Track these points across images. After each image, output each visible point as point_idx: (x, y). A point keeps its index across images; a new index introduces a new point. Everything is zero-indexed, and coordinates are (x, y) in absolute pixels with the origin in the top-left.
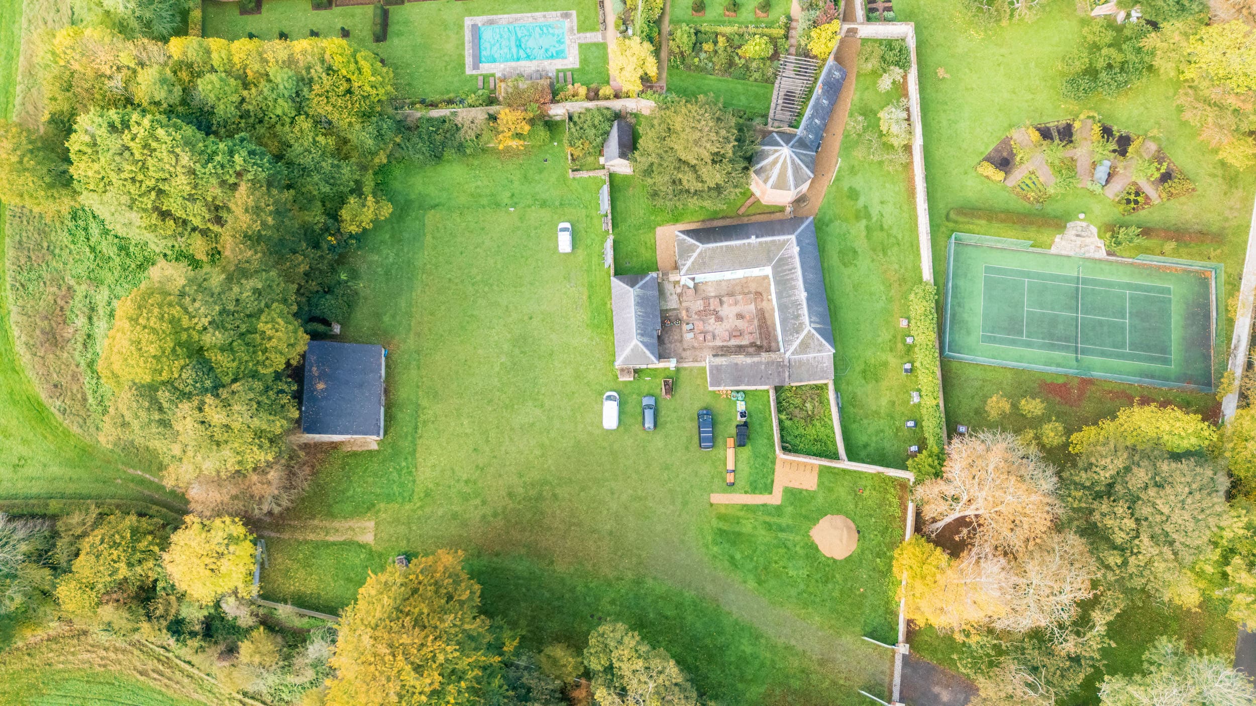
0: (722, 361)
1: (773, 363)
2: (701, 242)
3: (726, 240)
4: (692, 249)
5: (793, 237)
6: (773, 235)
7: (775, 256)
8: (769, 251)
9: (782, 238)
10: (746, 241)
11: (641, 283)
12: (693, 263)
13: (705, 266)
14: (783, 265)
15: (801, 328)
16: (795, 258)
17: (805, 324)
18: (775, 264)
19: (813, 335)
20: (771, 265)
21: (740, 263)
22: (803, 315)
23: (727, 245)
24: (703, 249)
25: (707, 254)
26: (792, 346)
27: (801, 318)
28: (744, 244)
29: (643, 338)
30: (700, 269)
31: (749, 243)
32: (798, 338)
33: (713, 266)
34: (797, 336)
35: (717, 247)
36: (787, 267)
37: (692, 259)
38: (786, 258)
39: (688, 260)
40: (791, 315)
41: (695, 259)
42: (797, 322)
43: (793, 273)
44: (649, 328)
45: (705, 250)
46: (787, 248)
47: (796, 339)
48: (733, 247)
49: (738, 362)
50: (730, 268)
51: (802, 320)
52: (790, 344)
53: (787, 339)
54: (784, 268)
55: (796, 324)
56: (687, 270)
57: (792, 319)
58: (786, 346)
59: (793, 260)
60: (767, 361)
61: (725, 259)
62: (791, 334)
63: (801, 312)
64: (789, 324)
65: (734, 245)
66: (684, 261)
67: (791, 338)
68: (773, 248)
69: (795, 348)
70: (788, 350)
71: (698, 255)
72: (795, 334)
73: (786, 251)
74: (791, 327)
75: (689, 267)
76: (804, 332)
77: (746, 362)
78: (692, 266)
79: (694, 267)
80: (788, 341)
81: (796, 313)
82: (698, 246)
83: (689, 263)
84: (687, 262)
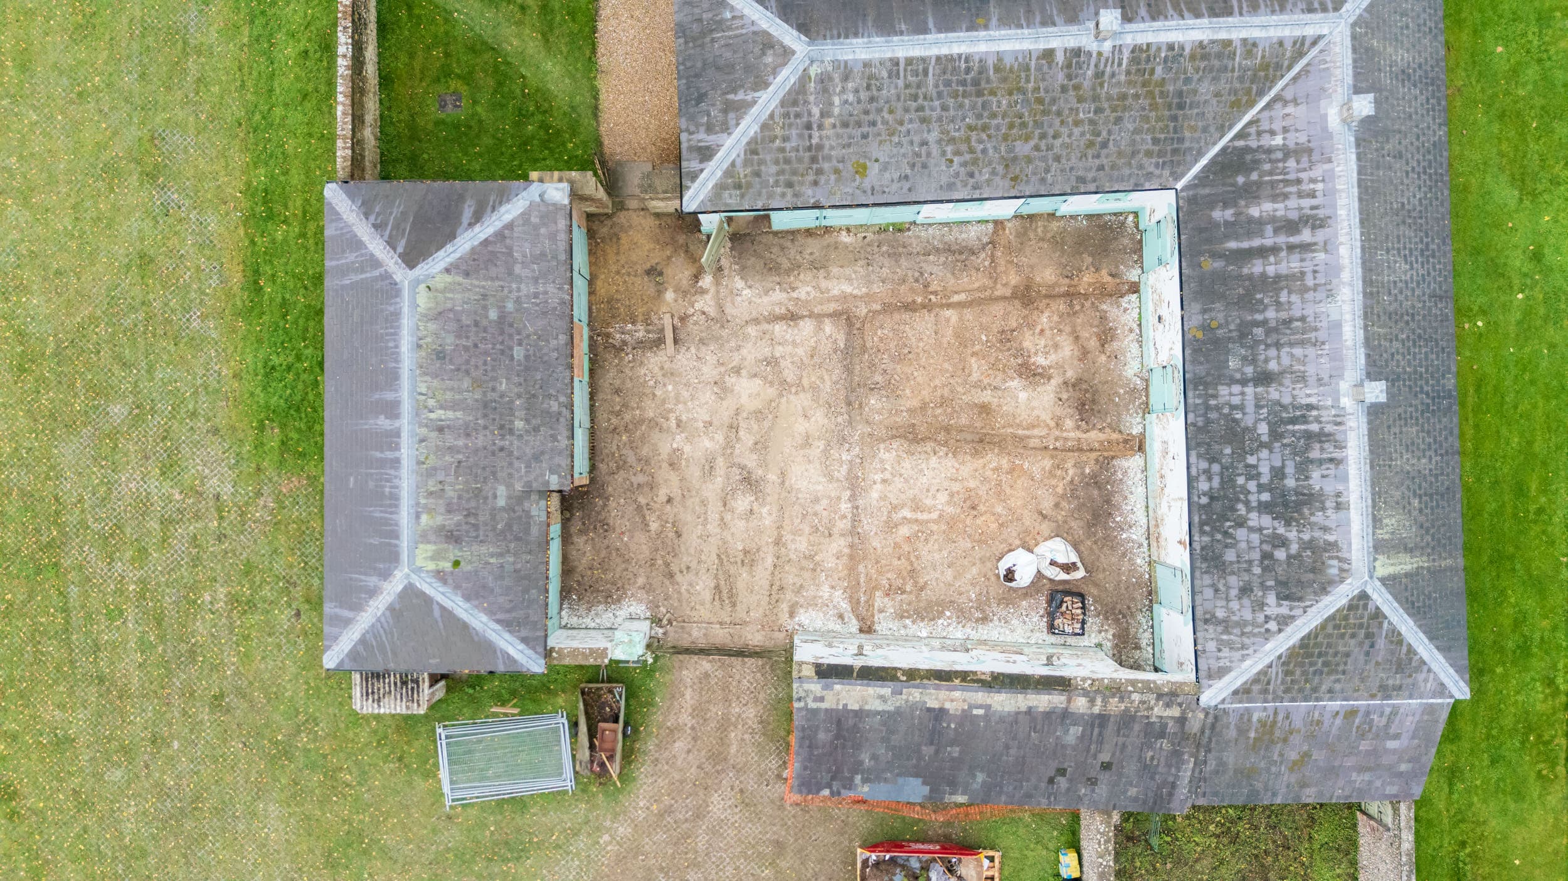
0: (862, 695)
2: (803, 28)
4: (752, 64)
6: (1219, 11)
8: (1179, 104)
9: (1268, 30)
10: (1056, 37)
11: (468, 240)
12: (753, 149)
13: (819, 172)
14: (1252, 192)
15: (1313, 570)
16: (1330, 161)
17: (1340, 560)
18: (1202, 179)
19: (1378, 615)
20: (1179, 186)
21: (1009, 162)
22: (1339, 507)
23: (950, 59)
24: (814, 71)
25: (831, 104)
26: (1243, 658)
27: (1318, 518)
28: (1049, 54)
29: (454, 552)
30: (790, 185)
31: (1077, 52)
32: (1284, 621)
33: (861, 170)
34: (1284, 610)
35: (895, 62)
36: (1268, 207)
37: (747, 127)
38: (1269, 151)
39: (726, 129)
40: (1261, 488)
41: (764, 127)
42: (1292, 535)
43: (1305, 247)
44: (502, 490)
45: (824, 80)
46: (1288, 95)
47: (1272, 626)
48: (983, 70)
49: (947, 705)
50: (951, 186)
51: (1325, 529)
52: (1231, 646)
53: (1220, 614)
54: (1254, 212)
55: (1284, 543)
56: (720, 187)
57: (1263, 507)
58: (1211, 646)
59: (1317, 172)
60: (1096, 710)
61: (933, 136)
62: (1245, 590)
63: (1329, 488)
64: (1241, 533)
65: (990, 62)
66: (710, 129)
67: (1247, 615)
68: (1205, 89)
69: (1263, 673)
70: (1222, 672)
71: (783, 104)
72: (1271, 599)
73: (1279, 110)
74: (1256, 555)
75: (730, 172)
76: (1326, 600)
77: (988, 707)
78: (746, 163)
79: (757, 174)
80: (1226, 625)
81: (1290, 483)
82: (786, 54)
83: (731, 146)
84: (722, 137)
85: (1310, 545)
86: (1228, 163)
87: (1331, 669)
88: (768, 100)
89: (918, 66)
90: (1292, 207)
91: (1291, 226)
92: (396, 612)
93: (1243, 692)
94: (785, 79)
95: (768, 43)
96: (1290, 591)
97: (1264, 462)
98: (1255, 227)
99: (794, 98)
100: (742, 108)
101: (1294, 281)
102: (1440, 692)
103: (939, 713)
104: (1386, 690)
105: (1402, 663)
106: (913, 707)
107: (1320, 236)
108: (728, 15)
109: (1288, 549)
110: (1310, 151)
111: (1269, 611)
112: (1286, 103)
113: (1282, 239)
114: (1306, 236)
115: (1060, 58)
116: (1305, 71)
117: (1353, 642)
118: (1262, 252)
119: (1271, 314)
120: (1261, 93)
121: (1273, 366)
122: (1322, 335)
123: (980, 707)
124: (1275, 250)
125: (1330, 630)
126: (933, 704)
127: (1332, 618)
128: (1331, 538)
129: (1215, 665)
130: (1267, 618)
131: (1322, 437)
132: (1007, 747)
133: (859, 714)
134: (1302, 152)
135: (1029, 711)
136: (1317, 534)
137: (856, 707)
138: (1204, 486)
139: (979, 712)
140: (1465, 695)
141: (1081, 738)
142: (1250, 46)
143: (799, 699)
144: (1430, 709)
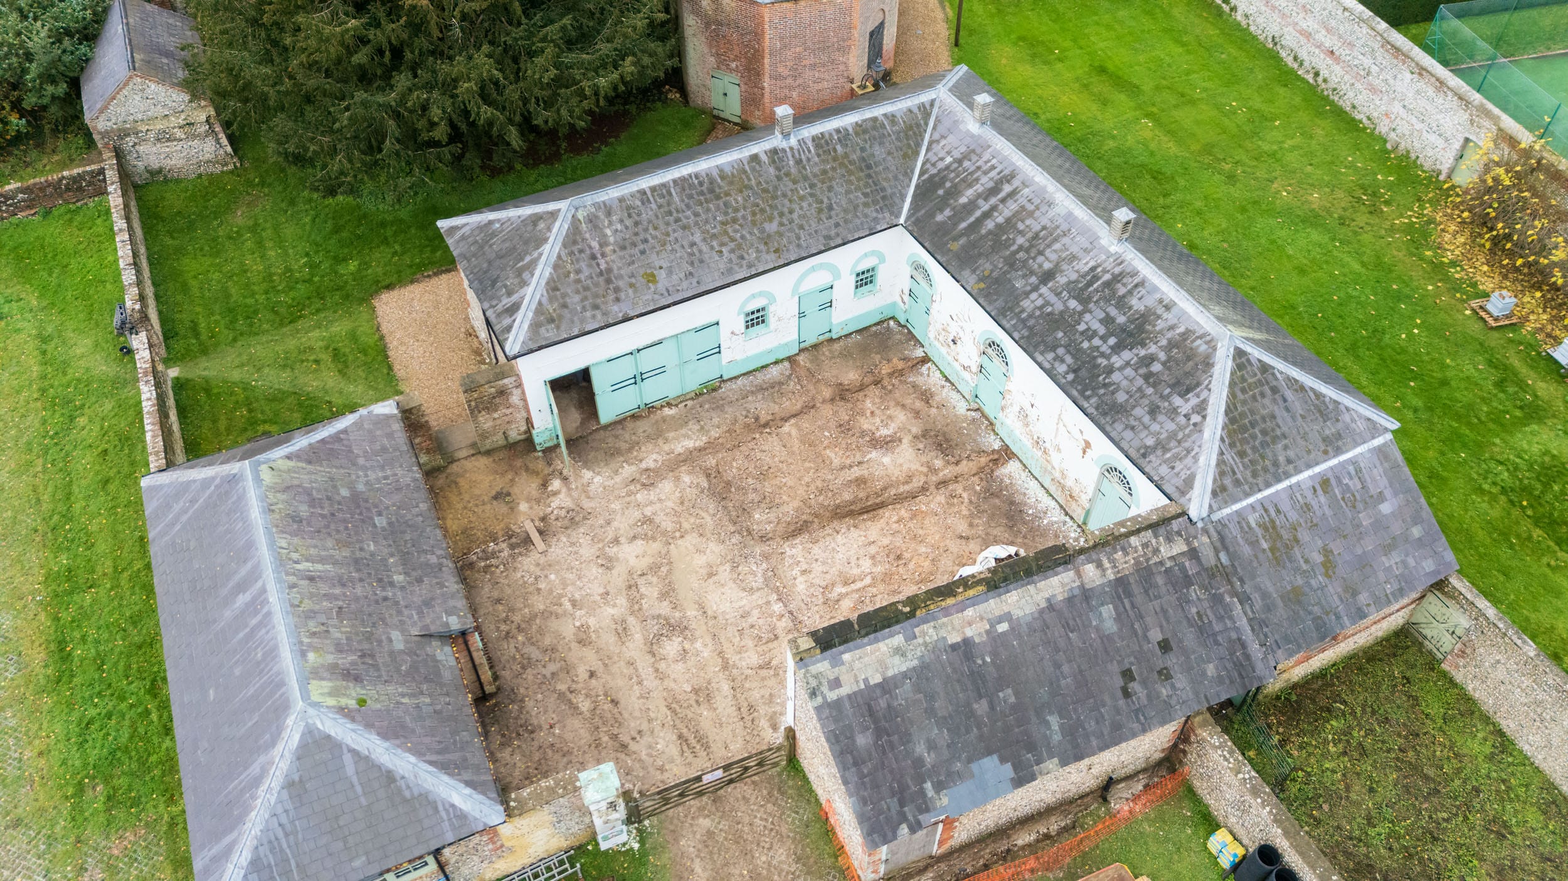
0: (877, 659)
1: (1146, 574)
2: (561, 200)
4: (528, 238)
5: (940, 93)
7: (900, 181)
8: (867, 166)
9: (896, 106)
10: (754, 148)
11: (302, 442)
12: (553, 287)
13: (617, 290)
14: (954, 192)
15: (1189, 359)
16: (989, 146)
17: (1200, 337)
18: (915, 207)
19: (1265, 368)
20: (902, 220)
21: (766, 240)
22: (1168, 308)
23: (683, 179)
24: (580, 215)
25: (605, 236)
26: (1196, 459)
27: (1160, 325)
28: (755, 158)
29: (356, 691)
30: (596, 307)
31: (774, 151)
32: (1201, 409)
33: (651, 278)
34: (1194, 401)
35: (643, 192)
36: (970, 192)
37: (542, 272)
38: (947, 168)
39: (524, 284)
40: (1104, 338)
41: (556, 267)
42: (1153, 349)
43: (1012, 194)
44: (396, 635)
45: (592, 220)
46: (936, 136)
47: (1195, 418)
48: (712, 181)
49: (969, 633)
50: (730, 271)
51: (1172, 328)
52: (1178, 458)
53: (1150, 442)
54: (963, 200)
55: (1152, 359)
56: (535, 326)
57: (1117, 349)
58: (1164, 470)
59: (986, 156)
60: (1111, 575)
61: (697, 237)
62: (1153, 411)
63: (1150, 301)
64: (1116, 377)
65: (715, 173)
66: (509, 294)
67: (1171, 426)
68: (879, 152)
69: (1221, 463)
70: (1189, 482)
71: (564, 245)
72: (1177, 401)
73: (936, 148)
74: (1140, 382)
75: (540, 310)
76: (1217, 370)
77: (1007, 617)
78: (551, 299)
79: (564, 306)
80: (1161, 446)
81: (1121, 319)
82: (554, 215)
83: (533, 293)
84: (522, 292)
85: (1172, 345)
86: (926, 190)
87: (1272, 437)
88: (551, 250)
89: (662, 191)
90: (985, 182)
91: (994, 191)
92: (294, 787)
93: (1219, 492)
94: (559, 230)
95: (536, 219)
96: (1185, 386)
97: (1092, 321)
98: (972, 205)
99: (573, 239)
100: (531, 266)
101: (1022, 213)
102: (1375, 429)
103: (966, 648)
104: (1333, 444)
105: (1323, 410)
106: (935, 648)
107: (1016, 183)
108: (497, 225)
109: (1158, 360)
110: (973, 151)
111: (1184, 410)
112: (938, 141)
113: (993, 201)
114: (1007, 188)
115: (764, 158)
116: (938, 121)
117: (1267, 401)
118: (987, 215)
119: (1020, 240)
120: (919, 145)
121: (1047, 266)
122: (1064, 227)
123: (1000, 620)
124: (994, 208)
125: (1240, 396)
126: (954, 638)
127: (1232, 384)
128: (1181, 329)
129: (1179, 482)
130: (1187, 416)
131: (1117, 278)
132: (1057, 666)
133: (887, 686)
134: (967, 155)
135: (1051, 606)
136: (1169, 335)
137: (877, 679)
138: (1062, 368)
139: (1003, 627)
140: (1395, 425)
141: (1118, 619)
142: (892, 118)
143: (813, 694)
144: (1380, 451)
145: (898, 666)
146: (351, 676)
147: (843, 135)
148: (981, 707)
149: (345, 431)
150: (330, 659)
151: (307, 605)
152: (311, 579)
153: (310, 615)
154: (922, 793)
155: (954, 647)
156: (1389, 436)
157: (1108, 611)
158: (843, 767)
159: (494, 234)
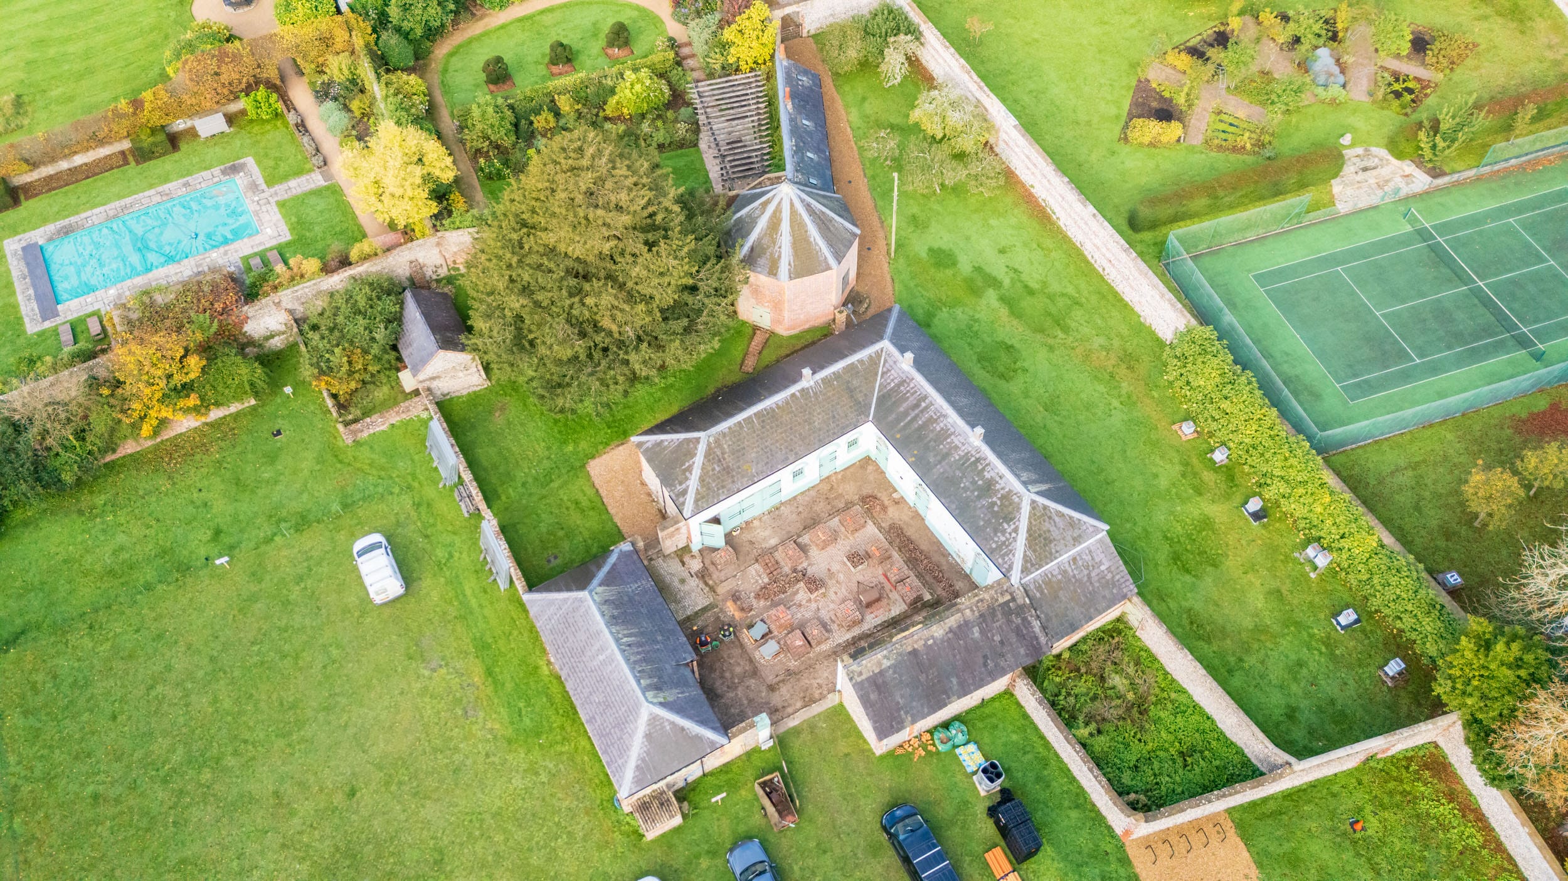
0: (877, 661)
1: (992, 611)
2: (699, 430)
3: (751, 404)
4: (685, 452)
5: (885, 344)
6: (843, 356)
7: (868, 396)
8: (851, 391)
9: (863, 354)
10: (794, 389)
11: (601, 574)
12: (702, 480)
13: (733, 477)
14: (897, 403)
15: (1010, 505)
16: (912, 380)
17: (1015, 494)
18: (877, 411)
19: (1045, 507)
20: (871, 418)
21: (803, 439)
22: (1001, 477)
23: (758, 412)
24: (711, 440)
25: (724, 449)
26: (1014, 554)
27: (998, 486)
28: (793, 395)
29: (662, 694)
30: (723, 487)
31: (803, 390)
32: (1016, 530)
33: (749, 468)
34: (1013, 527)
35: (739, 423)
36: (905, 405)
37: (696, 472)
38: (892, 389)
39: (687, 479)
40: (973, 492)
41: (702, 469)
42: (995, 499)
43: (927, 408)
44: (667, 666)
45: (717, 441)
46: (885, 370)
47: (1014, 535)
48: (773, 410)
49: (914, 645)
50: (787, 459)
51: (1003, 489)
52: (1007, 554)
53: (994, 546)
54: (902, 409)
55: (994, 504)
56: (696, 501)
57: (979, 497)
58: (1000, 561)
59: (912, 385)
61: (769, 443)
62: (996, 531)
63: (992, 474)
64: (978, 512)
65: (774, 406)
66: (681, 484)
67: (1003, 539)
69: (1025, 556)
70: (1010, 568)
71: (705, 457)
72: (1006, 526)
73: (886, 376)
74: (989, 516)
75: (698, 492)
76: (1023, 511)
77: (932, 637)
78: (702, 486)
79: (709, 489)
80: (999, 548)
81: (980, 482)
82: (698, 440)
83: (693, 483)
84: (688, 483)
85: (1003, 498)
86: (882, 399)
87: (1048, 541)
88: (699, 460)
89: (748, 420)
90: (912, 400)
91: (917, 405)
92: (648, 736)
93: (1025, 571)
94: (702, 448)
95: (688, 440)
96: (1009, 519)
97: (967, 482)
98: (905, 414)
99: (709, 453)
100: (690, 469)
101: (931, 421)
102: (1097, 530)
103: (914, 653)
104: (1077, 540)
105: (1072, 524)
106: (901, 654)
107: (927, 403)
108: (668, 443)
109: (997, 505)
110: (905, 381)
111: (1009, 530)
112: (887, 373)
113: (917, 411)
114: (923, 405)
115: (798, 394)
116: (886, 361)
117: (1046, 524)
118: (915, 419)
119: (931, 435)
120: (876, 374)
121: (945, 451)
122: (952, 430)
124: (917, 416)
125: (1034, 522)
127: (1030, 518)
128: (1007, 490)
129: (1006, 566)
130: (1010, 534)
131: (978, 460)
132: (955, 656)
133: (882, 673)
134: (902, 383)
136: (1002, 492)
137: (877, 670)
138: (954, 506)
139: (930, 642)
140: (1107, 527)
141: (981, 632)
142: (861, 361)
143: (851, 679)
144: (1101, 541)
145: (886, 663)
146: (658, 688)
147: (837, 376)
148: (923, 678)
149: (615, 564)
150: (648, 681)
151: (633, 658)
152: (629, 645)
153: (635, 662)
154: (900, 716)
155: (910, 653)
156: (1105, 533)
157: (976, 630)
158: (865, 708)
159: (665, 448)
